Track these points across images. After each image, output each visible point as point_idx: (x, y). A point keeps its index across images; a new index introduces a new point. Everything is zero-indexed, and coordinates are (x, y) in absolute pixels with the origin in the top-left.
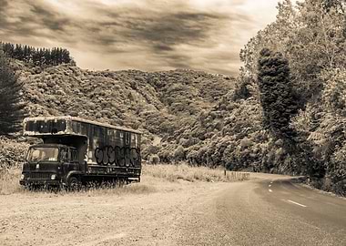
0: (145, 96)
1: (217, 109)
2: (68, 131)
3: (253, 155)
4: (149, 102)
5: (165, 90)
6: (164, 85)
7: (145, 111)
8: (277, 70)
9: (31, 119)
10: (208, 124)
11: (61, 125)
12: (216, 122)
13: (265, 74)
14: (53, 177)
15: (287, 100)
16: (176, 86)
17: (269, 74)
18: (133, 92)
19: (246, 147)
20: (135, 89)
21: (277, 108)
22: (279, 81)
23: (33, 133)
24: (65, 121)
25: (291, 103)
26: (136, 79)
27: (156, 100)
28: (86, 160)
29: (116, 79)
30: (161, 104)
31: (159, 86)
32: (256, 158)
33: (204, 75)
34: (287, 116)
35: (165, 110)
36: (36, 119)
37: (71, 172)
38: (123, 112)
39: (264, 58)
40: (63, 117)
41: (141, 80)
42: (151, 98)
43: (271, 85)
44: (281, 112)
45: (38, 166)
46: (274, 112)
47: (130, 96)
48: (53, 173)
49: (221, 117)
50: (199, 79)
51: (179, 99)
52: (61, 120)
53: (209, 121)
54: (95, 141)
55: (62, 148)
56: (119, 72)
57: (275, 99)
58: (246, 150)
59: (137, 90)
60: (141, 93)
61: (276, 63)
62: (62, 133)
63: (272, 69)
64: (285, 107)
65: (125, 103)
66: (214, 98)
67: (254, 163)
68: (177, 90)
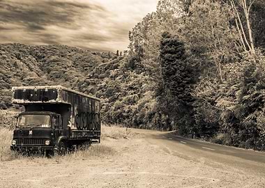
0: (28, 65)
1: (91, 77)
2: (59, 100)
3: (124, 114)
4: (31, 70)
5: (45, 61)
6: (44, 57)
7: (28, 78)
8: (176, 49)
9: (20, 88)
10: (84, 89)
11: (52, 94)
12: (90, 87)
13: (166, 52)
14: (47, 143)
15: (183, 73)
16: (53, 58)
17: (170, 52)
18: (18, 61)
19: (119, 108)
20: (19, 59)
21: (176, 79)
22: (178, 58)
23: (22, 101)
24: (56, 90)
25: (186, 76)
26: (20, 51)
27: (38, 68)
28: (70, 126)
29: (3, 50)
30: (41, 72)
31: (39, 57)
32: (128, 117)
33: (76, 50)
34: (183, 86)
35: (44, 76)
36: (25, 88)
37: (61, 137)
38: (10, 77)
39: (165, 40)
40: (54, 87)
41: (24, 52)
42: (33, 67)
43: (172, 61)
44: (179, 83)
45: (31, 132)
46: (173, 83)
47: (15, 65)
48: (47, 139)
49: (95, 84)
50: (72, 53)
51: (56, 68)
52: (52, 90)
53: (84, 87)
54: (75, 108)
55: (53, 115)
56: (6, 45)
57: (174, 73)
58: (119, 110)
59: (21, 60)
60: (24, 62)
61: (175, 43)
62: (53, 101)
63: (173, 48)
64: (182, 79)
65: (11, 70)
66: (84, 69)
67: (126, 121)
68: (54, 61)
